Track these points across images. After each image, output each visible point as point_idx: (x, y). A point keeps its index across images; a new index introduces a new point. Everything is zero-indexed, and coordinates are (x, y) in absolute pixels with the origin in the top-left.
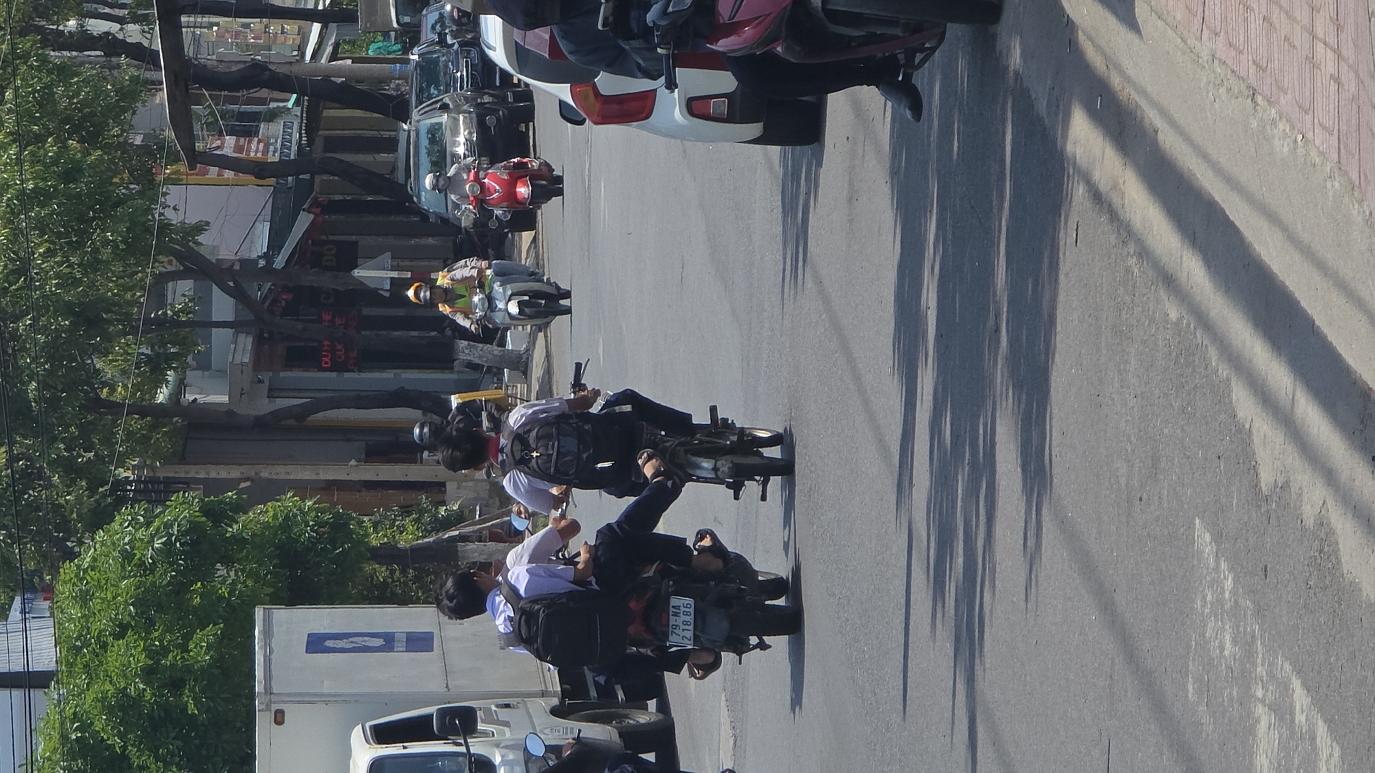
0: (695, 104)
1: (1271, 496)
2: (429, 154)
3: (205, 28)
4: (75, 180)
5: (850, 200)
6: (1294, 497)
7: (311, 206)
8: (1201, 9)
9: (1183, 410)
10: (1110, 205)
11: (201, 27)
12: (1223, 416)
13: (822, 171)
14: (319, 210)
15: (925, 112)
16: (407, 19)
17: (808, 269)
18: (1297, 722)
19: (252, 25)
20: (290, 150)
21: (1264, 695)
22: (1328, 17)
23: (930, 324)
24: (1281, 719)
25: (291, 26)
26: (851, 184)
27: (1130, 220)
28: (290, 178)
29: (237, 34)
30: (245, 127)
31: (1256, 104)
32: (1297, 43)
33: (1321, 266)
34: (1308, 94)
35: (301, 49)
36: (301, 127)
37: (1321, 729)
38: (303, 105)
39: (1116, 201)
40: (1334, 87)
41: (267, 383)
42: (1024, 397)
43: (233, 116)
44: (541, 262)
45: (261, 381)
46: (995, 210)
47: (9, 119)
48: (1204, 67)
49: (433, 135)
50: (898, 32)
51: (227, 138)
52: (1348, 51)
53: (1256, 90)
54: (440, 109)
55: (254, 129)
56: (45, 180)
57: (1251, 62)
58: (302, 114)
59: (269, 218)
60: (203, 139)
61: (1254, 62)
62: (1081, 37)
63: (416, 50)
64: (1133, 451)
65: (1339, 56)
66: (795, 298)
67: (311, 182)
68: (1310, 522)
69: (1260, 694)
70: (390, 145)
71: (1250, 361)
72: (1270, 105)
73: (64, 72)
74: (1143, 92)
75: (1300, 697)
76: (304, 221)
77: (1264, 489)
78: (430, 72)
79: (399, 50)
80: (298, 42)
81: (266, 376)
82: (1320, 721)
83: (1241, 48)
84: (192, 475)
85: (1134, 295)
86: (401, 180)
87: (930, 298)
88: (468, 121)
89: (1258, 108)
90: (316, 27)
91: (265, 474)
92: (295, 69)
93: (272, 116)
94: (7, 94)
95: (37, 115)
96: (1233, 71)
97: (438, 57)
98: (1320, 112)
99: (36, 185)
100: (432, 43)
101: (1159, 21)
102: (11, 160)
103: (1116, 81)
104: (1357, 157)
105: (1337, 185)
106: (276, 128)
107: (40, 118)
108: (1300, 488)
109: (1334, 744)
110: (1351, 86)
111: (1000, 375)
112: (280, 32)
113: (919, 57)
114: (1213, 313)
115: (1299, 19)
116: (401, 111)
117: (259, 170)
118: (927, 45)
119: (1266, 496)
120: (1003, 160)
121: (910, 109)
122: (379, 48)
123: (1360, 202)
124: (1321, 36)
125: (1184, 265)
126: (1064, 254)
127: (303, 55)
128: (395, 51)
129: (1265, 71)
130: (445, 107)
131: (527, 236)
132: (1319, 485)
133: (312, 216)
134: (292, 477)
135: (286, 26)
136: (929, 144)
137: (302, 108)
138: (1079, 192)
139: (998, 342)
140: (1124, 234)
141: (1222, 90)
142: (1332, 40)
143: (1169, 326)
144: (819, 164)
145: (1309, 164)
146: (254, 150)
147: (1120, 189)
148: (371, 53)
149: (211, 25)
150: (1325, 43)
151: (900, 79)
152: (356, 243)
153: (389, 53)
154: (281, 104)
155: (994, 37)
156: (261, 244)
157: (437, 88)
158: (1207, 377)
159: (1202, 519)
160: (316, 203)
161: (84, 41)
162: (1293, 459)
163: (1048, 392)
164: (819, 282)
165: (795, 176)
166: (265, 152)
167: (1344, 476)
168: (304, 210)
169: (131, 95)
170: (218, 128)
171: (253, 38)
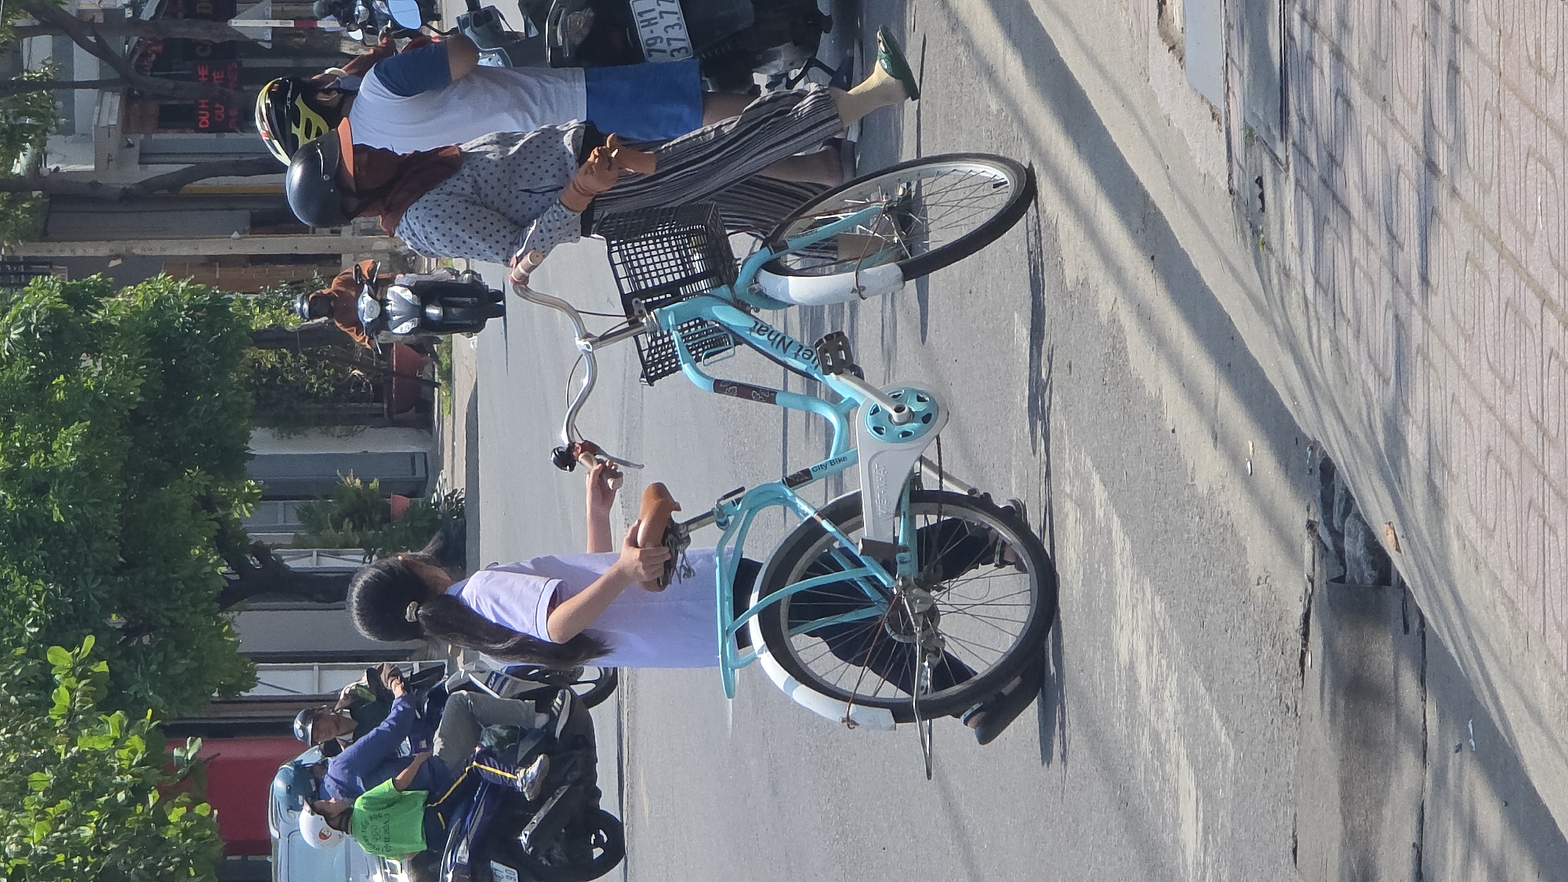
18: (1097, 517)
21: (1072, 491)
24: (1085, 515)
37: (1116, 523)
41: (137, 147)
45: (130, 146)
68: (1104, 319)
69: (1068, 490)
75: (1099, 493)
77: (1068, 285)
81: (136, 139)
82: (1115, 516)
84: (56, 253)
91: (137, 251)
109: (1126, 538)
132: (1111, 282)
134: (167, 253)
159: (1020, 313)
167: (1130, 274)
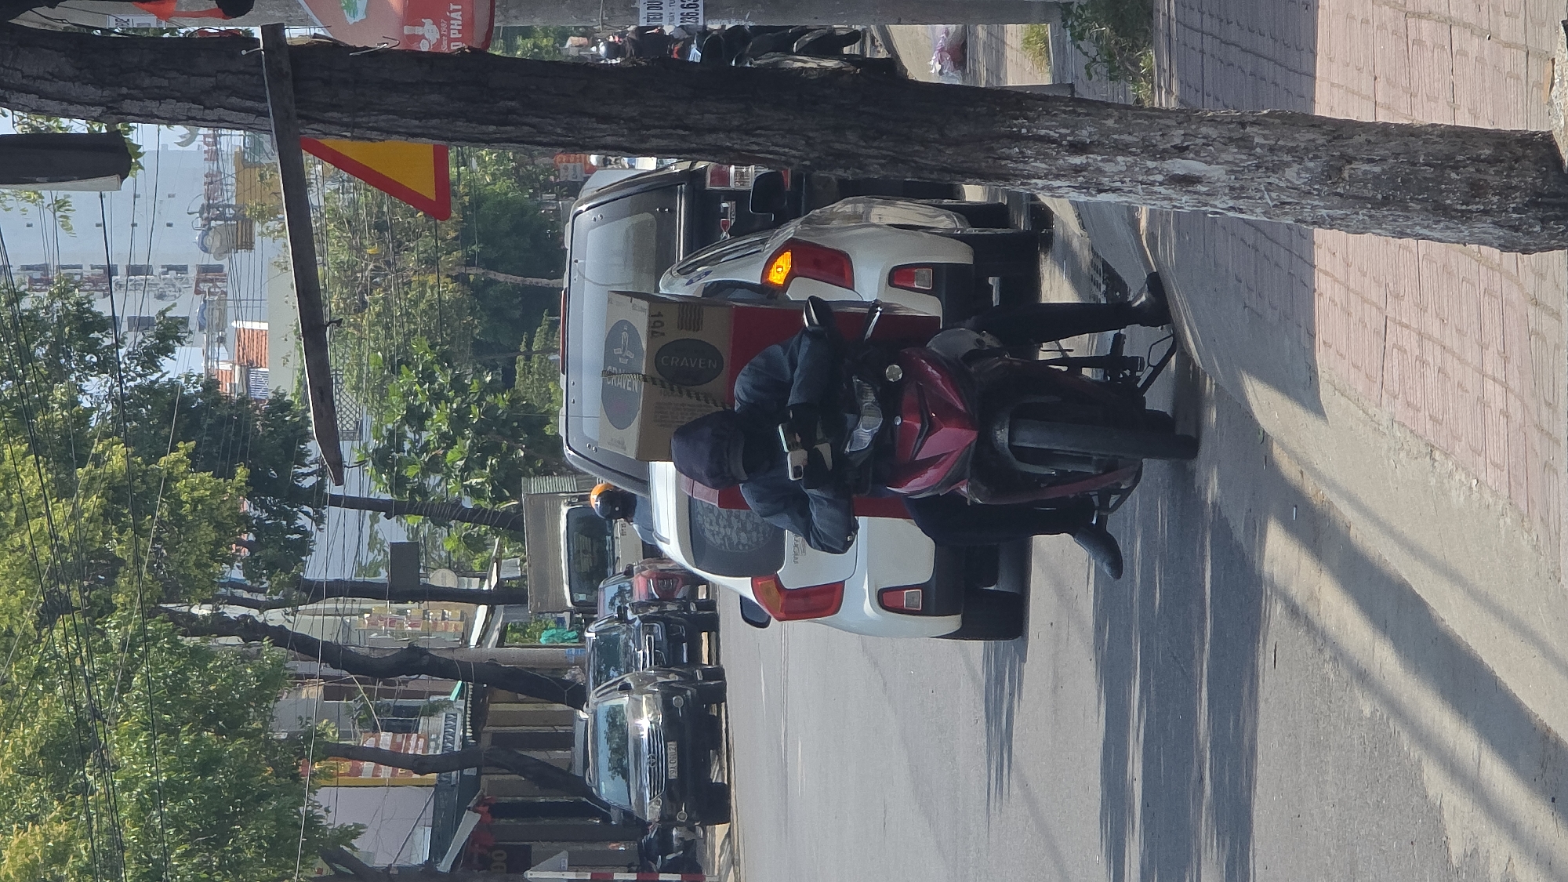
0: (886, 596)
1: (1461, 868)
2: (609, 740)
3: (354, 615)
4: (213, 772)
5: (1055, 689)
6: (1482, 861)
7: (478, 805)
8: (1380, 373)
9: (1378, 804)
10: (1306, 617)
11: (352, 615)
12: (1415, 799)
13: (1026, 666)
14: (487, 808)
15: (1126, 566)
16: (582, 597)
17: (1013, 774)
19: (409, 611)
20: (453, 744)
22: (1496, 352)
23: (1136, 796)
25: (452, 611)
26: (1055, 673)
27: (1325, 626)
28: (454, 773)
29: (392, 622)
30: (404, 722)
31: (1434, 460)
32: (1469, 387)
33: (1497, 611)
34: (1480, 435)
35: (465, 637)
36: (465, 718)
38: (467, 697)
39: (1312, 610)
40: (1503, 420)
42: (1228, 842)
43: (389, 710)
44: (736, 857)
46: (1197, 655)
47: (137, 707)
48: (1385, 434)
49: (614, 719)
50: (1090, 469)
51: (383, 734)
52: (1515, 383)
53: (1433, 446)
54: (620, 689)
55: (412, 724)
56: (179, 771)
57: (1428, 418)
58: (466, 707)
59: (430, 822)
60: (355, 736)
61: (1430, 416)
62: (1277, 451)
63: (592, 627)
64: (1332, 863)
65: (1507, 388)
66: (1000, 810)
67: (477, 779)
70: (566, 741)
71: (1440, 736)
72: (1447, 458)
73: (199, 657)
74: (1332, 485)
76: (469, 822)
78: (609, 654)
79: (576, 638)
80: (461, 629)
83: (1419, 405)
85: (1331, 702)
86: (578, 772)
87: (1135, 768)
88: (652, 702)
89: (1436, 464)
90: (482, 610)
92: (457, 656)
93: (432, 710)
94: (135, 679)
95: (169, 702)
96: (1412, 432)
97: (619, 635)
98: (1491, 450)
99: (169, 777)
100: (611, 619)
101: (1342, 398)
102: (141, 748)
103: (1310, 487)
104: (1525, 486)
105: (1508, 520)
106: (438, 722)
107: (173, 706)
108: (1488, 851)
110: (1517, 415)
111: (1205, 825)
112: (440, 618)
113: (1113, 499)
114: (1405, 698)
115: (1470, 361)
116: (577, 697)
117: (420, 765)
118: (1123, 487)
119: (1457, 869)
120: (1203, 600)
121: (1109, 564)
122: (553, 636)
123: (1529, 532)
124: (1490, 373)
125: (1377, 654)
126: (1263, 681)
127: (467, 642)
128: (569, 639)
129: (1441, 424)
130: (625, 688)
131: (720, 830)
133: (478, 816)
135: (447, 611)
136: (1132, 606)
137: (466, 701)
138: (1276, 612)
139: (1202, 791)
140: (1319, 641)
141: (1403, 454)
142: (1500, 375)
143: (1364, 723)
144: (1023, 660)
145: (1483, 506)
146: (414, 746)
147: (1316, 598)
148: (543, 641)
149: (362, 612)
150: (1494, 380)
151: (1094, 522)
152: (529, 847)
153: (564, 641)
154: (443, 697)
155: (1192, 474)
156: (421, 853)
157: (616, 669)
158: (1399, 764)
160: (482, 802)
161: (222, 626)
162: (1482, 825)
163: (1251, 829)
164: (1024, 785)
165: (1000, 681)
166: (427, 746)
168: (469, 809)
169: (272, 681)
170: (372, 725)
171: (410, 626)
